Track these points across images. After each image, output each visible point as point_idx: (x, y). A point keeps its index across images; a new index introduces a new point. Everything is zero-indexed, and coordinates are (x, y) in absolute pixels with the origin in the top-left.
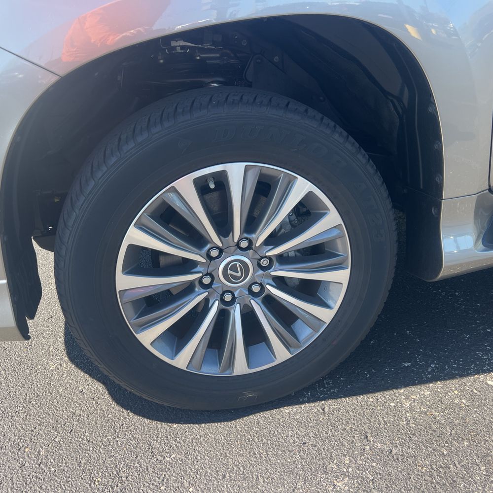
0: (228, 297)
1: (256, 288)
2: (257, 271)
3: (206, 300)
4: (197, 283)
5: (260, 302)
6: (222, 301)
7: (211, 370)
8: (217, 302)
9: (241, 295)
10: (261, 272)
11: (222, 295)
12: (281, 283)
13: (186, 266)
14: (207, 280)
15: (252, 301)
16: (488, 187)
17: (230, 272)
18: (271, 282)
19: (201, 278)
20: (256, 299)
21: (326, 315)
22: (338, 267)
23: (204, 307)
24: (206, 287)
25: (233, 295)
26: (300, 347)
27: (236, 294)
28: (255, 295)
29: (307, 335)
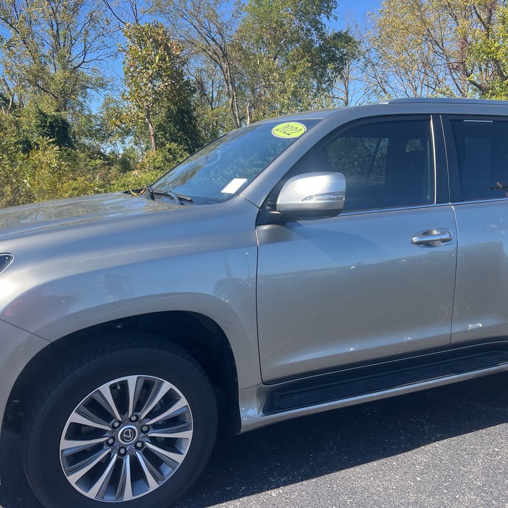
0: (122, 451)
1: (139, 445)
2: (141, 434)
3: (109, 454)
4: (105, 443)
5: (141, 453)
6: (119, 454)
7: (110, 499)
8: (116, 454)
9: (130, 449)
10: (143, 434)
11: (119, 450)
12: (154, 441)
13: (99, 433)
14: (111, 441)
15: (137, 452)
16: (261, 382)
17: (124, 435)
18: (148, 440)
19: (108, 440)
20: (140, 451)
21: (179, 458)
22: (186, 429)
23: (109, 458)
24: (110, 445)
25: (126, 449)
26: (164, 480)
27: (127, 449)
28: (138, 449)
29: (168, 472)
